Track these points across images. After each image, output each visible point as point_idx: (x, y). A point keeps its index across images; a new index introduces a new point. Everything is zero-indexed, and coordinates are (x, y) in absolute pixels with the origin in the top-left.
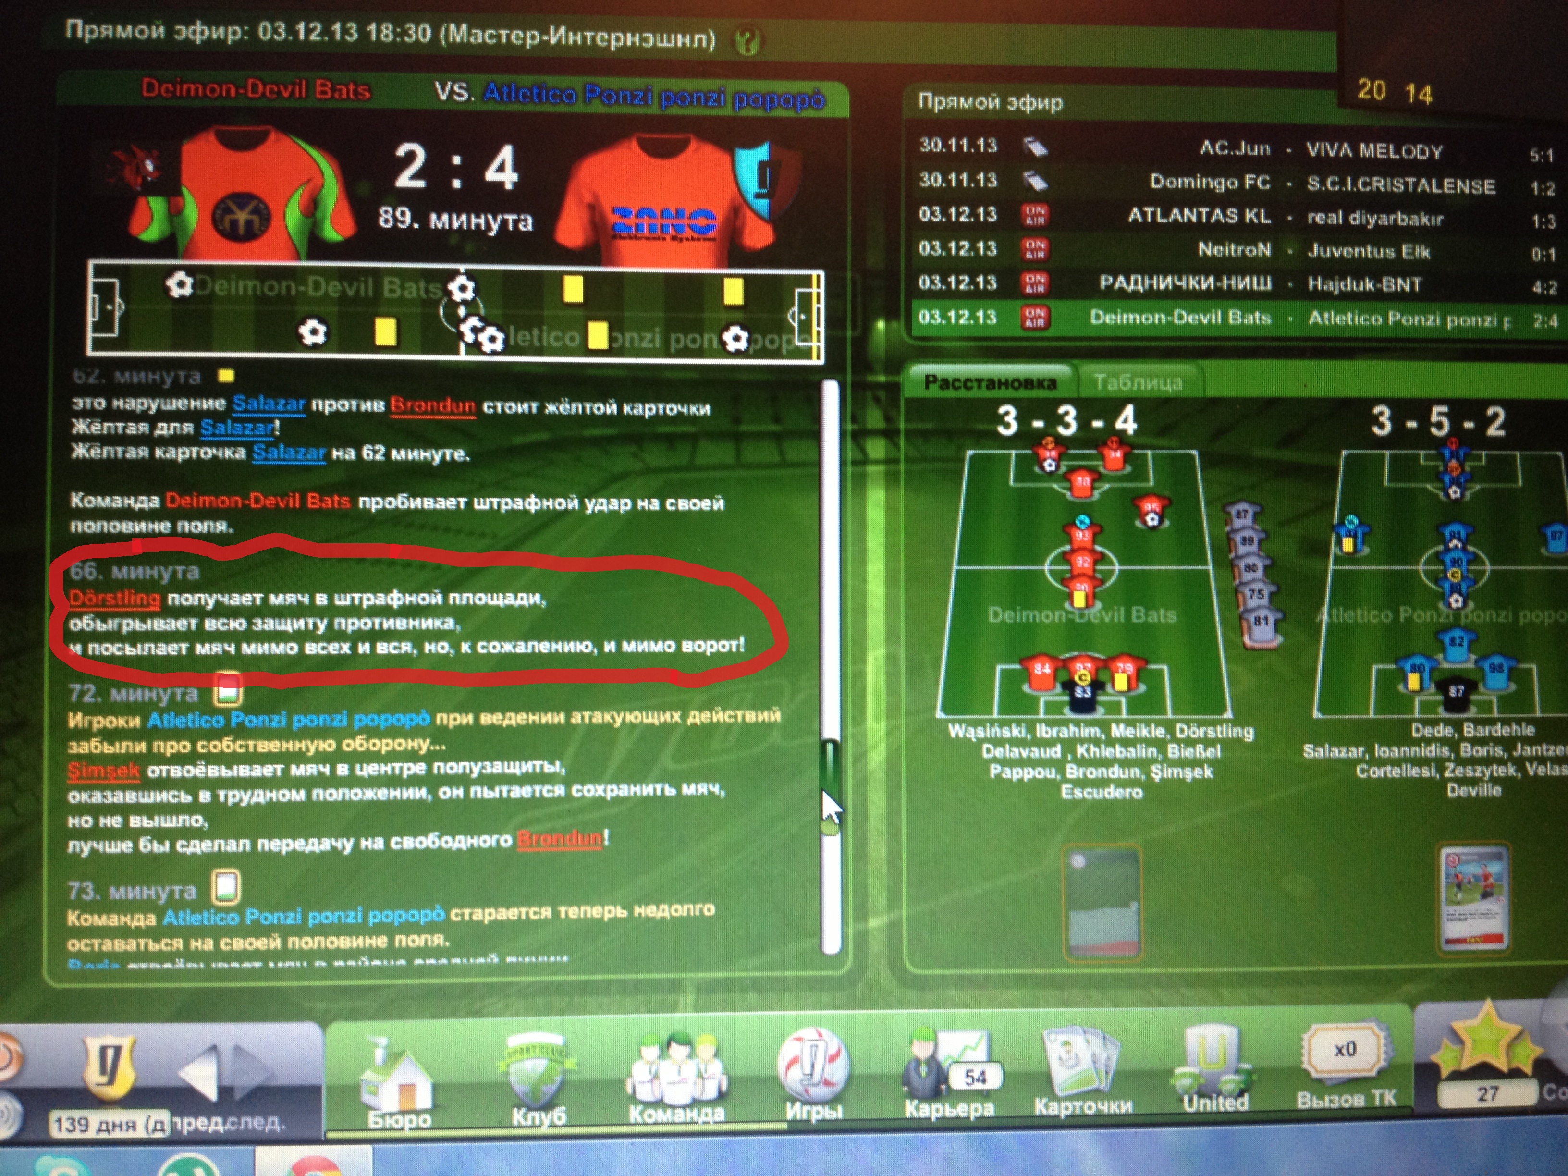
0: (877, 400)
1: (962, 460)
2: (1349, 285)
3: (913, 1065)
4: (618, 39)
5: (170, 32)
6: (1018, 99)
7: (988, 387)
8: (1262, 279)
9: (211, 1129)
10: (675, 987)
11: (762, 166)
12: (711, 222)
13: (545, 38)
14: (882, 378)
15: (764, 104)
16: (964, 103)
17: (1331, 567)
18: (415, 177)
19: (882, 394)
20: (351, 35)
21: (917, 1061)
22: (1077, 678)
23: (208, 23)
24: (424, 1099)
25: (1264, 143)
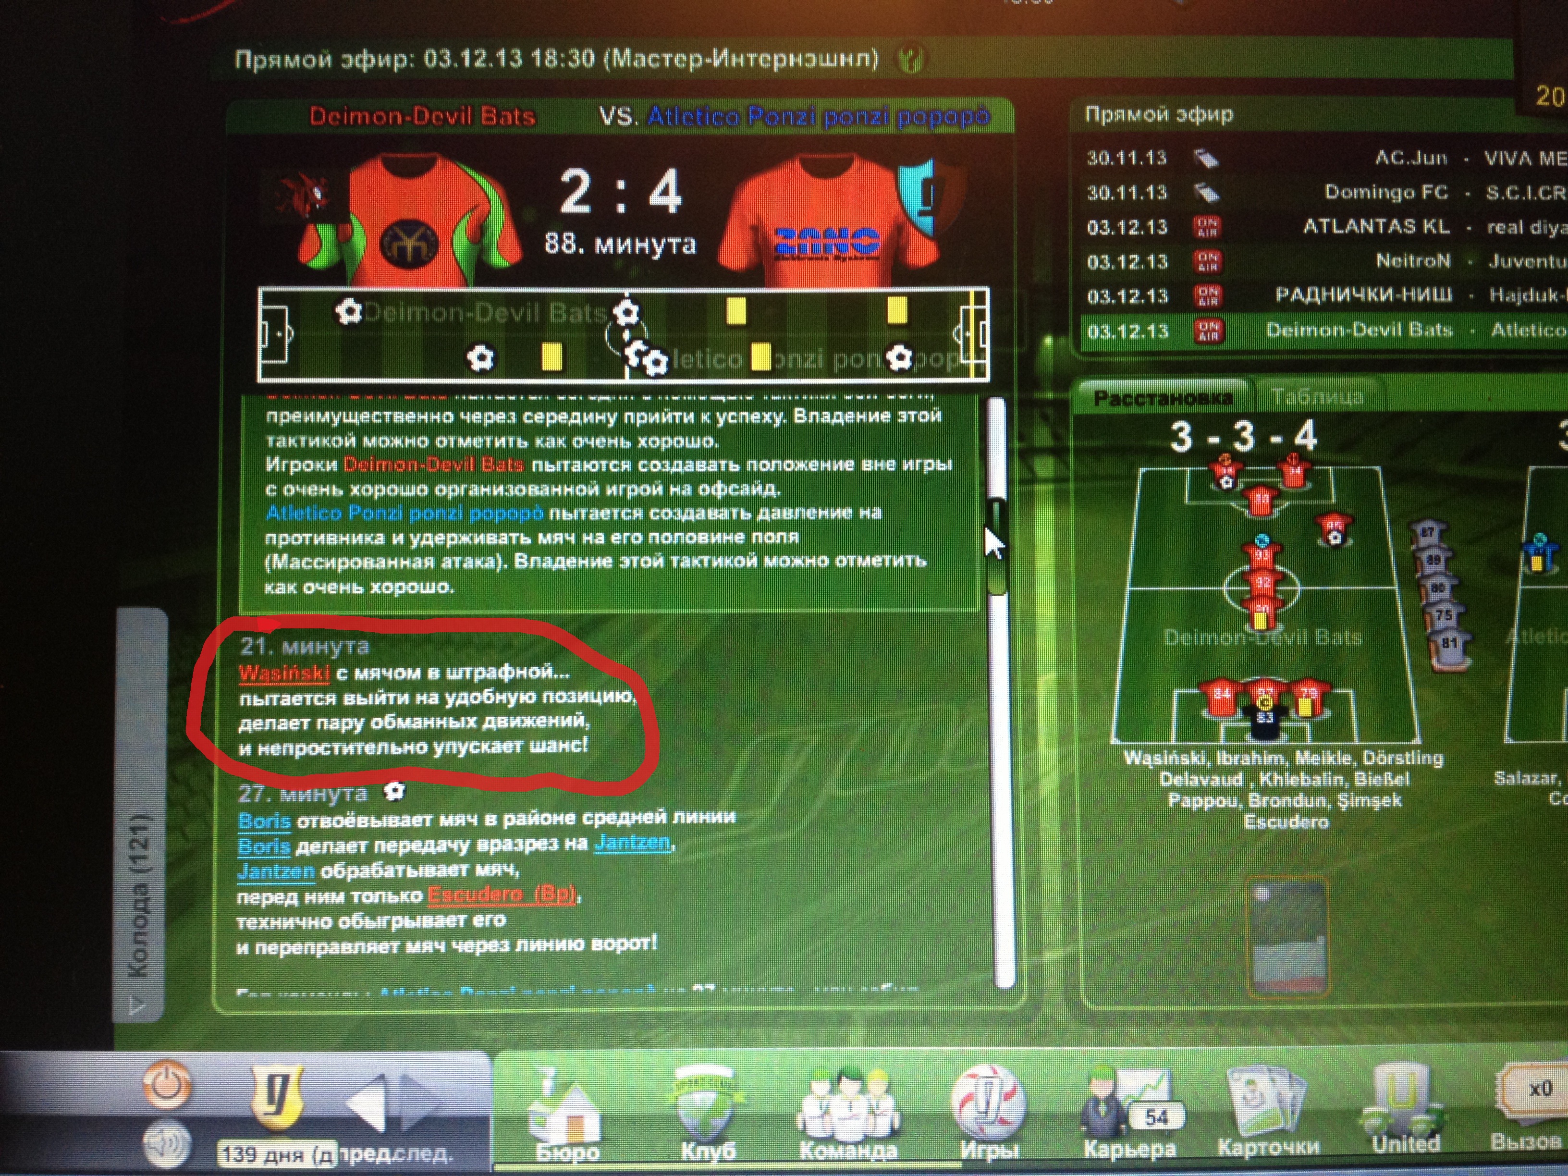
0: (1045, 418)
1: (1135, 478)
2: (1532, 295)
3: (1091, 1104)
4: (780, 60)
5: (337, 61)
6: (1188, 112)
7: (1160, 403)
8: (1442, 290)
9: (379, 1160)
10: (844, 1020)
11: (926, 183)
12: (874, 241)
13: (708, 61)
14: (1050, 395)
15: (928, 121)
16: (1133, 116)
17: (1520, 587)
18: (579, 202)
19: (1050, 411)
20: (516, 61)
21: (1096, 1101)
22: (1258, 703)
23: (374, 51)
24: (592, 1132)
25: (1441, 153)
